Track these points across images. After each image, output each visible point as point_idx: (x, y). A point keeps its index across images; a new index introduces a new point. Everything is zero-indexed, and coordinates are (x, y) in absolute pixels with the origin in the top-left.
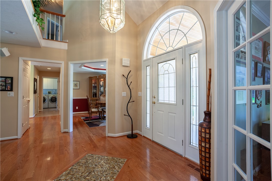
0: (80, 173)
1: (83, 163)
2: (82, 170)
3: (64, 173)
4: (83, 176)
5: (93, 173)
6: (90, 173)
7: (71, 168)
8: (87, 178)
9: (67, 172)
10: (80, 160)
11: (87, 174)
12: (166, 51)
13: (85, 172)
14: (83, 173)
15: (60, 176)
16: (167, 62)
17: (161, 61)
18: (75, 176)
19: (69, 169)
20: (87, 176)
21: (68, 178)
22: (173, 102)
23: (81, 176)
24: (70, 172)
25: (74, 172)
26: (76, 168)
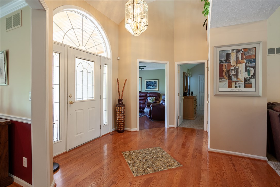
0: (162, 161)
1: (153, 168)
2: (159, 163)
3: (173, 168)
4: (162, 158)
5: (154, 156)
6: (156, 158)
7: (166, 169)
8: (161, 156)
9: (170, 167)
10: (151, 173)
11: (159, 158)
12: (78, 47)
13: (158, 160)
14: (160, 160)
15: (177, 167)
16: (86, 61)
17: (81, 57)
18: (167, 161)
19: (167, 169)
20: (160, 157)
21: (173, 162)
22: (92, 98)
23: (164, 159)
24: (169, 166)
25: (166, 164)
26: (162, 167)
